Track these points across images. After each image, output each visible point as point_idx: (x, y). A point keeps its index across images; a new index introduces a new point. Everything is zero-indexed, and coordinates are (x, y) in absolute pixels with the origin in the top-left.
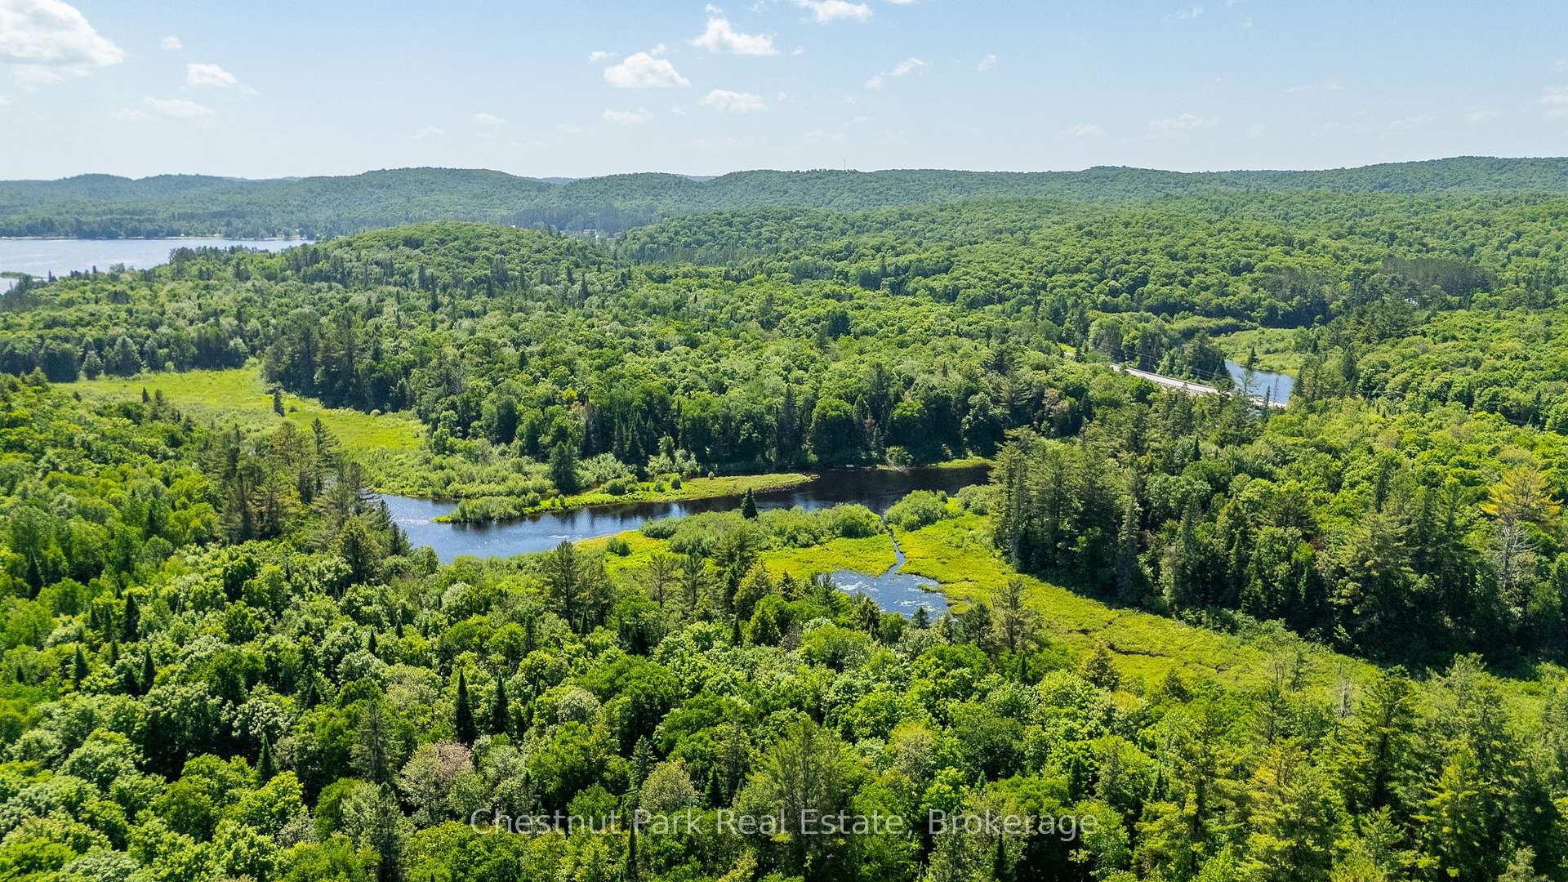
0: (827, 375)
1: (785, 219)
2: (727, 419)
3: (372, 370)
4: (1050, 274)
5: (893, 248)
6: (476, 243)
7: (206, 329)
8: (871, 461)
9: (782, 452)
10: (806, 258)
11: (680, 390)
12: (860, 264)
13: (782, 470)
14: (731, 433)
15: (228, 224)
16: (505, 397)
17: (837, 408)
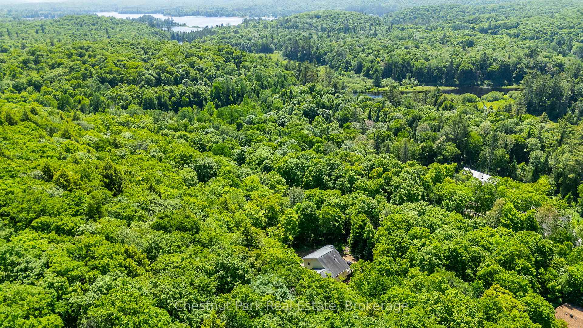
0: (465, 57)
1: (450, 8)
2: (430, 68)
3: (316, 53)
4: (560, 29)
5: (495, 19)
6: (338, 17)
7: (264, 41)
8: (478, 85)
9: (446, 81)
10: (458, 22)
11: (414, 60)
12: (480, 25)
13: (446, 85)
14: (430, 73)
15: (250, 12)
16: (359, 60)
17: (468, 67)
